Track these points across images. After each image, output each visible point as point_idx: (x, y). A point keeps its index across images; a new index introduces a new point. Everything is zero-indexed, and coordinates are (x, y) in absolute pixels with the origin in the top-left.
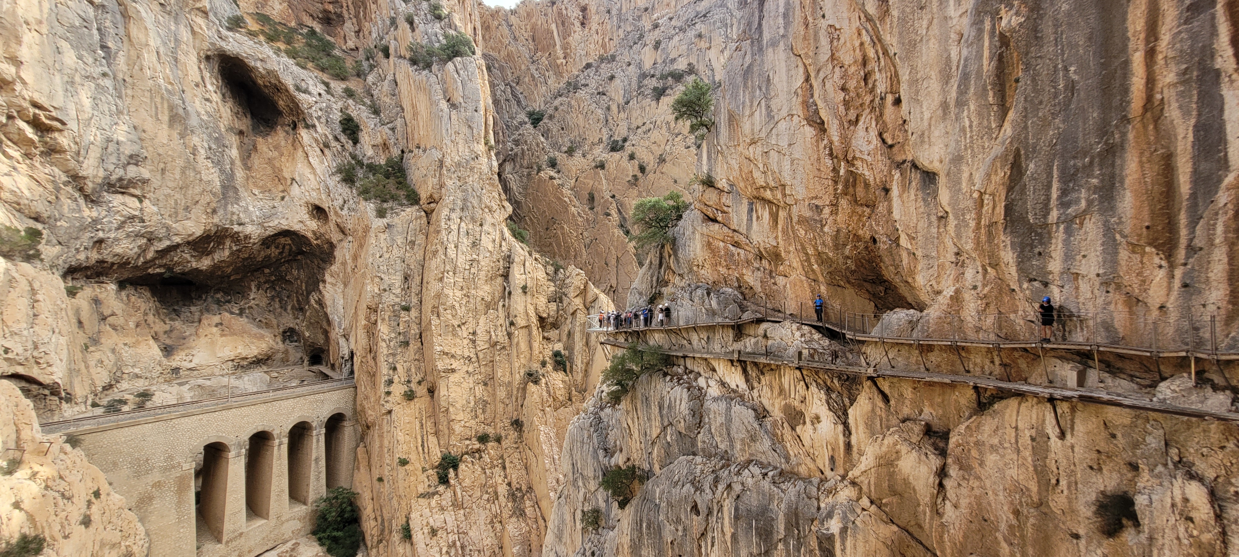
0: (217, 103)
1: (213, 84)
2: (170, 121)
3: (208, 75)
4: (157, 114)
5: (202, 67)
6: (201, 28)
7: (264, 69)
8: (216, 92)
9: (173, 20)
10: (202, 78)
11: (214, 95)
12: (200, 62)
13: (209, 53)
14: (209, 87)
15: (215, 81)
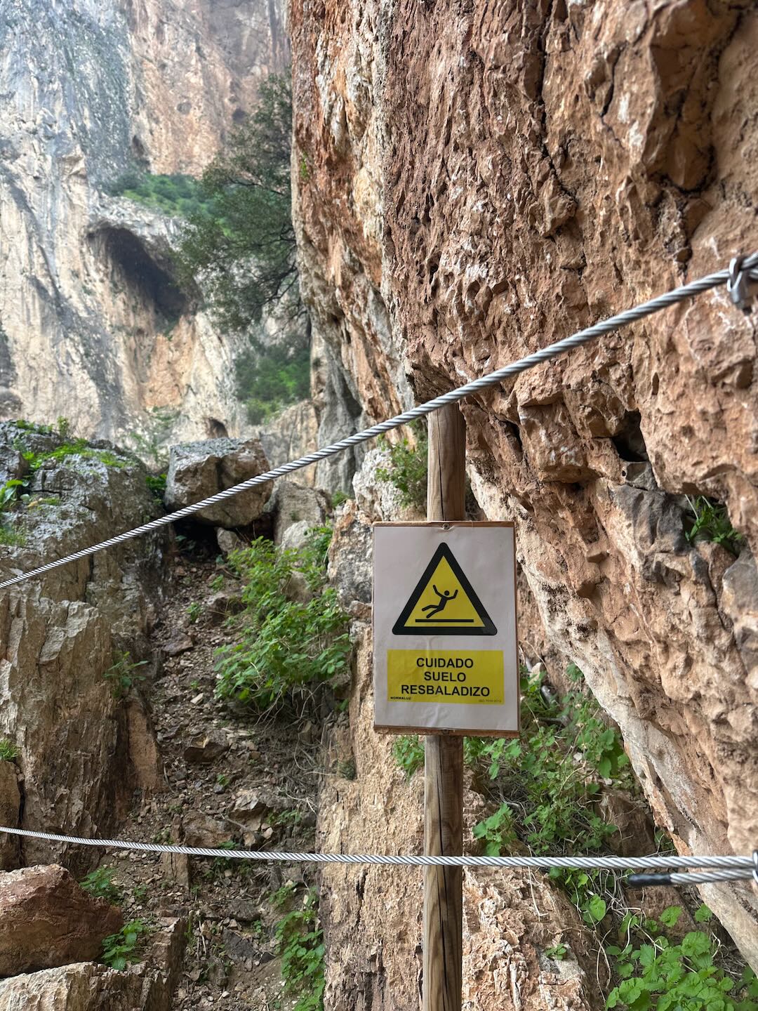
0: (102, 295)
1: (98, 270)
2: (42, 324)
3: (92, 259)
4: (29, 318)
5: (84, 250)
6: (80, 199)
7: (153, 236)
8: (102, 281)
9: (49, 195)
10: (85, 264)
11: (98, 284)
12: (82, 244)
13: (91, 230)
14: (93, 274)
15: (101, 267)
